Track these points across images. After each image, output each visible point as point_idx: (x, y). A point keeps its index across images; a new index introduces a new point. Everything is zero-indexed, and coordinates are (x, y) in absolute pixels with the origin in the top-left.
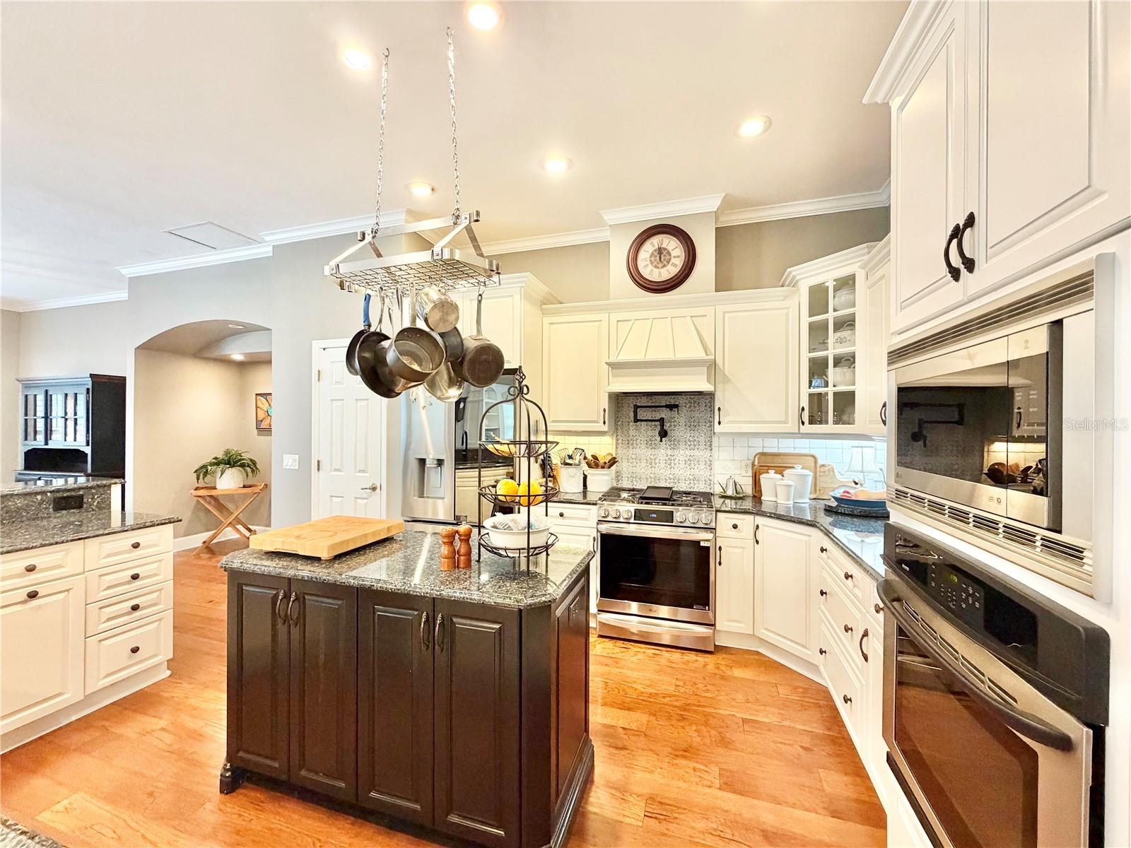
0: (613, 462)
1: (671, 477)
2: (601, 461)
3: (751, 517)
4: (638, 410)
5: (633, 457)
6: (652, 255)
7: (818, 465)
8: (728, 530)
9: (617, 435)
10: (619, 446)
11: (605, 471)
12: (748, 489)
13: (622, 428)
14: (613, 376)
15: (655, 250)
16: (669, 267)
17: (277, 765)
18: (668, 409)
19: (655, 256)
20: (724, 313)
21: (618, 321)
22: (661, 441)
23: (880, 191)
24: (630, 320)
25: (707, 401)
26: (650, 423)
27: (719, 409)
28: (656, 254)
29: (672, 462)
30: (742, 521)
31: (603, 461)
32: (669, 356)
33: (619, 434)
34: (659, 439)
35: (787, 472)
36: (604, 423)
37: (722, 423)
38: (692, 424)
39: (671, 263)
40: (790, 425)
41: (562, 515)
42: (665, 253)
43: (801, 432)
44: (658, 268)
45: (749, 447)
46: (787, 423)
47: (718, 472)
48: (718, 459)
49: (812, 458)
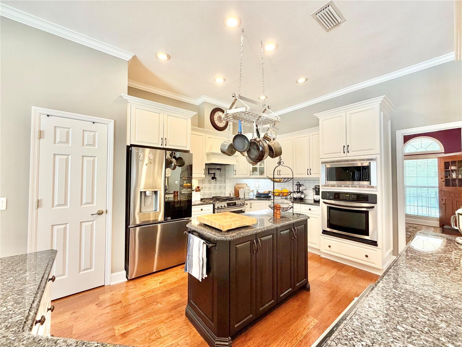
1: (215, 193)
4: (209, 170)
5: (204, 187)
6: (218, 117)
10: (200, 183)
17: (251, 316)
18: (217, 170)
21: (208, 137)
24: (212, 138)
26: (211, 175)
27: (235, 170)
29: (215, 188)
38: (221, 175)
39: (222, 122)
41: (202, 210)
42: (221, 118)
43: (250, 177)
44: (219, 122)
45: (234, 182)
46: (248, 175)
47: (227, 190)
48: (227, 186)
49: (246, 185)
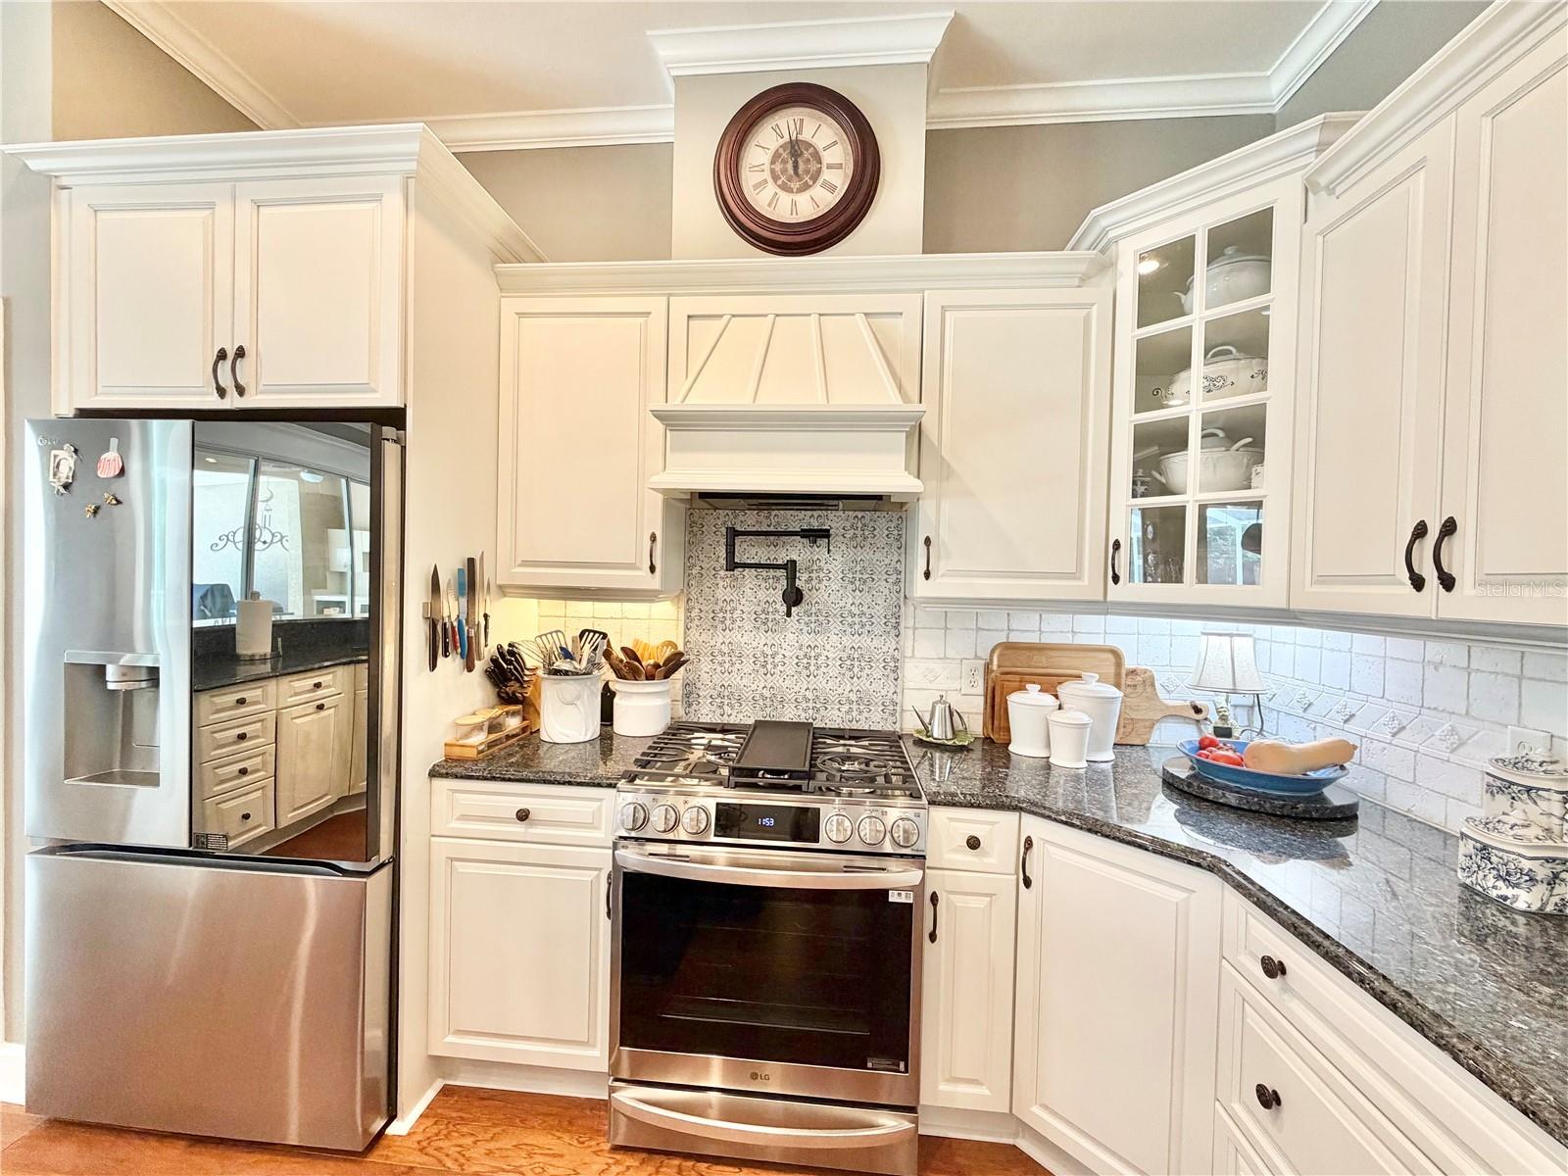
0: (675, 662)
1: (809, 695)
2: (647, 662)
3: (1013, 816)
4: (738, 540)
5: (725, 649)
6: (776, 157)
7: (1124, 672)
8: (956, 850)
9: (689, 599)
10: (693, 625)
11: (657, 686)
12: (976, 726)
13: (700, 584)
14: (671, 449)
15: (784, 147)
16: (817, 191)
18: (805, 540)
19: (784, 162)
20: (945, 309)
21: (689, 317)
22: (789, 614)
23: (1269, 73)
24: (721, 316)
25: (893, 525)
26: (764, 573)
27: (928, 541)
28: (785, 155)
29: (813, 662)
30: (987, 827)
31: (652, 662)
32: (812, 399)
33: (693, 596)
34: (784, 608)
35: (1066, 690)
36: (652, 569)
37: (932, 575)
38: (858, 576)
39: (820, 181)
40: (1086, 582)
41: (523, 816)
42: (806, 154)
43: (1109, 599)
44: (789, 190)
45: (979, 629)
46: (1079, 579)
47: (911, 685)
48: (913, 656)
49: (1110, 656)
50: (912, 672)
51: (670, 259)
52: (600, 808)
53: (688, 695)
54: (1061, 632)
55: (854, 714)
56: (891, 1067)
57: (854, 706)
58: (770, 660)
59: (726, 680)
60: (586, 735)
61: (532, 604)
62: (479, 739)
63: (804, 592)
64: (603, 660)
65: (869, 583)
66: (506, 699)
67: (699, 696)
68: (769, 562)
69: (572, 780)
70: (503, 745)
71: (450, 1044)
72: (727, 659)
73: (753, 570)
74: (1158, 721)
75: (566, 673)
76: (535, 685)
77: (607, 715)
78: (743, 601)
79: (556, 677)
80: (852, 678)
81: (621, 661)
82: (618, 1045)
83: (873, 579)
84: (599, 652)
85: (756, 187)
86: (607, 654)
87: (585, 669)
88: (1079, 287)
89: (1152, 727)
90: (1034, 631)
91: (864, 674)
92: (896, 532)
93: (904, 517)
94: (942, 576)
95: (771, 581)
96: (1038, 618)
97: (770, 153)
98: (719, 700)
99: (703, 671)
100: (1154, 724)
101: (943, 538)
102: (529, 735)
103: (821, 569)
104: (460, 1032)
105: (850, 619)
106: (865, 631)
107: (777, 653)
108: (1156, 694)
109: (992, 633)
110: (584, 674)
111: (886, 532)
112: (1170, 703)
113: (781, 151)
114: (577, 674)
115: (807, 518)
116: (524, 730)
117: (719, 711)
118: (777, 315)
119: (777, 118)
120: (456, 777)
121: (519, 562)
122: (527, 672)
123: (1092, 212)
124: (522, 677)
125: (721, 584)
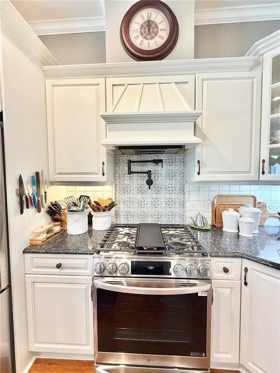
0: (112, 205)
2: (103, 205)
3: (240, 260)
5: (128, 200)
6: (142, 27)
7: (257, 203)
8: (219, 273)
10: (117, 192)
11: (106, 213)
12: (210, 221)
13: (119, 179)
14: (109, 130)
15: (145, 23)
16: (157, 38)
18: (154, 164)
19: (145, 28)
20: (203, 80)
21: (113, 85)
24: (124, 85)
25: (181, 158)
26: (140, 175)
27: (199, 162)
28: (145, 26)
29: (157, 203)
30: (231, 265)
31: (104, 205)
32: (159, 110)
33: (117, 183)
34: (147, 186)
36: (103, 174)
37: (200, 174)
38: (171, 175)
39: (158, 35)
40: (252, 174)
41: (59, 266)
42: (153, 26)
43: (260, 179)
44: (147, 39)
45: (210, 191)
46: (250, 173)
47: (188, 209)
48: (189, 200)
49: (252, 198)
50: (188, 205)
51: (106, 63)
52: (87, 262)
53: (117, 215)
54: (236, 191)
55: (170, 219)
56: (199, 355)
57: (170, 217)
58: (143, 203)
59: (129, 210)
60: (83, 231)
61: (64, 187)
62: (44, 236)
63: (153, 181)
64: (88, 206)
65: (174, 177)
66: (55, 220)
67: (120, 215)
68: (141, 171)
69: (77, 252)
70: (53, 237)
71: (36, 347)
72: (129, 203)
73: (137, 174)
74: (267, 218)
75: (75, 211)
76: (65, 215)
77: (90, 223)
78: (133, 184)
79: (71, 212)
80: (169, 208)
81: (94, 206)
82: (97, 351)
83: (176, 176)
84: (87, 203)
85: (135, 38)
86: (89, 203)
87: (82, 209)
88: (249, 71)
89: (265, 220)
90: (227, 191)
91: (173, 206)
92: (183, 160)
93: (185, 155)
94: (204, 173)
95: (142, 177)
96: (218, 186)
97: (140, 25)
98: (127, 216)
99: (121, 207)
100: (266, 219)
101: (203, 161)
102: (63, 232)
103: (159, 173)
104: (40, 343)
105: (168, 189)
106: (173, 192)
107: (145, 201)
108: (267, 210)
109: (214, 192)
110: (81, 211)
111: (179, 161)
112: (271, 212)
113: (144, 24)
114: (78, 211)
115: (154, 156)
116: (62, 230)
117: (127, 220)
118: (144, 84)
119: (142, 12)
120: (33, 253)
121: (57, 173)
122: (62, 210)
123: (255, 43)
124: (60, 213)
125: (126, 179)
